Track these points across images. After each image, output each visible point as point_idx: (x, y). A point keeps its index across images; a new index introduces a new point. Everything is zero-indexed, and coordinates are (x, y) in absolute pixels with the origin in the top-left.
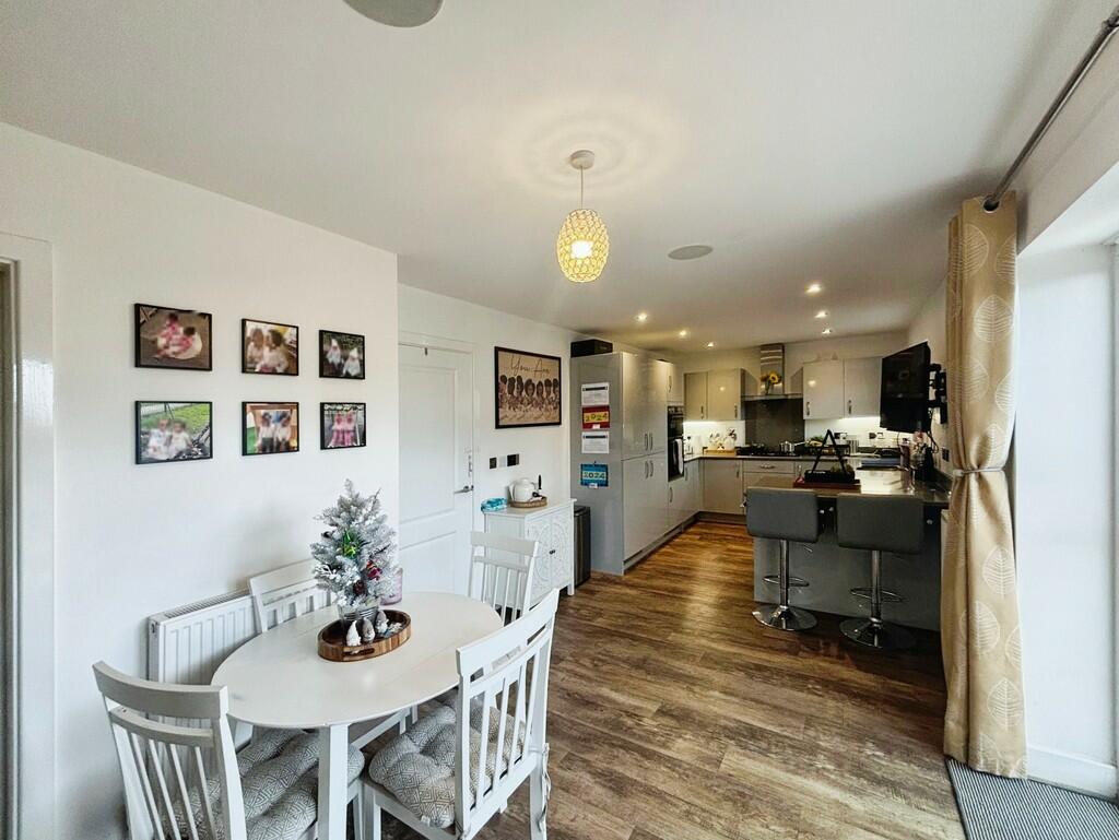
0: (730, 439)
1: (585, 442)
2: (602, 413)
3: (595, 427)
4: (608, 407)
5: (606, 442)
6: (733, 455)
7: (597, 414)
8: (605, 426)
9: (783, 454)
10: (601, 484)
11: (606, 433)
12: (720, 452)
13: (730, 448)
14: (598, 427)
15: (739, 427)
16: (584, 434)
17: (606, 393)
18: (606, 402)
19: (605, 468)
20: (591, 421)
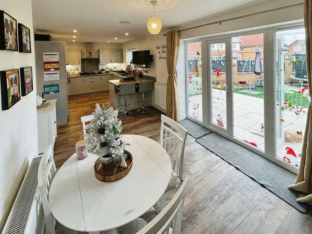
0: (77, 71)
1: (45, 76)
2: (55, 64)
3: (51, 70)
4: (58, 62)
5: (58, 75)
6: (79, 76)
7: (52, 65)
8: (56, 69)
9: (96, 74)
10: (55, 92)
11: (58, 72)
12: (74, 75)
13: (78, 73)
14: (53, 70)
15: (79, 67)
16: (45, 73)
17: (57, 56)
18: (58, 60)
19: (58, 85)
20: (49, 67)
